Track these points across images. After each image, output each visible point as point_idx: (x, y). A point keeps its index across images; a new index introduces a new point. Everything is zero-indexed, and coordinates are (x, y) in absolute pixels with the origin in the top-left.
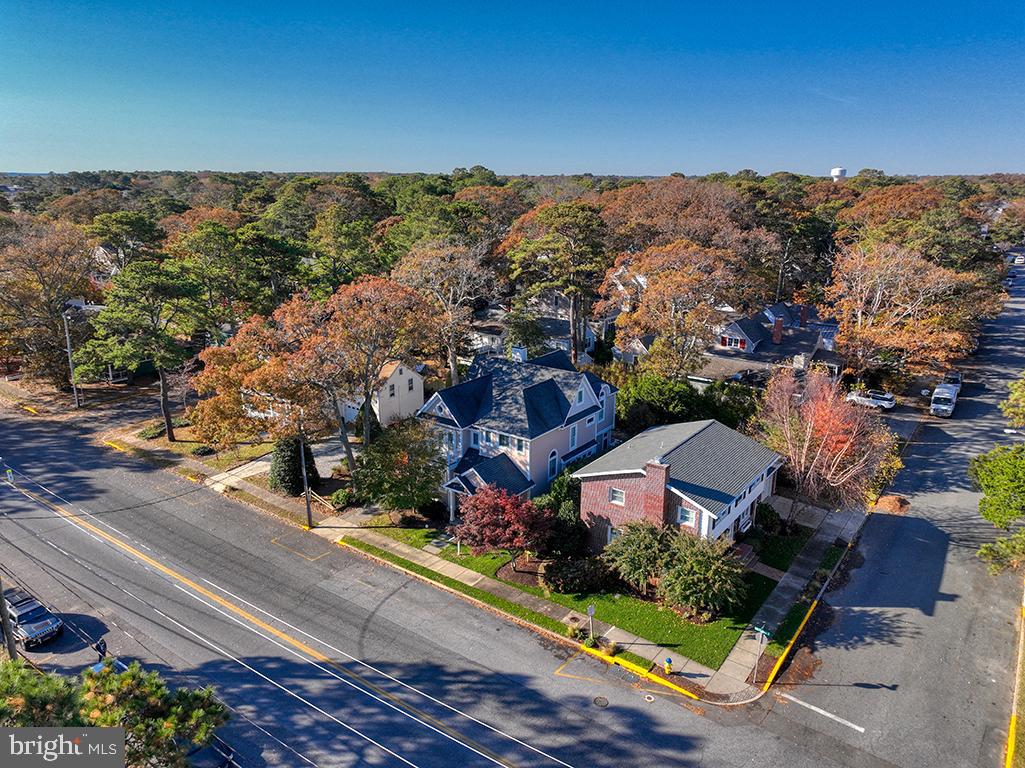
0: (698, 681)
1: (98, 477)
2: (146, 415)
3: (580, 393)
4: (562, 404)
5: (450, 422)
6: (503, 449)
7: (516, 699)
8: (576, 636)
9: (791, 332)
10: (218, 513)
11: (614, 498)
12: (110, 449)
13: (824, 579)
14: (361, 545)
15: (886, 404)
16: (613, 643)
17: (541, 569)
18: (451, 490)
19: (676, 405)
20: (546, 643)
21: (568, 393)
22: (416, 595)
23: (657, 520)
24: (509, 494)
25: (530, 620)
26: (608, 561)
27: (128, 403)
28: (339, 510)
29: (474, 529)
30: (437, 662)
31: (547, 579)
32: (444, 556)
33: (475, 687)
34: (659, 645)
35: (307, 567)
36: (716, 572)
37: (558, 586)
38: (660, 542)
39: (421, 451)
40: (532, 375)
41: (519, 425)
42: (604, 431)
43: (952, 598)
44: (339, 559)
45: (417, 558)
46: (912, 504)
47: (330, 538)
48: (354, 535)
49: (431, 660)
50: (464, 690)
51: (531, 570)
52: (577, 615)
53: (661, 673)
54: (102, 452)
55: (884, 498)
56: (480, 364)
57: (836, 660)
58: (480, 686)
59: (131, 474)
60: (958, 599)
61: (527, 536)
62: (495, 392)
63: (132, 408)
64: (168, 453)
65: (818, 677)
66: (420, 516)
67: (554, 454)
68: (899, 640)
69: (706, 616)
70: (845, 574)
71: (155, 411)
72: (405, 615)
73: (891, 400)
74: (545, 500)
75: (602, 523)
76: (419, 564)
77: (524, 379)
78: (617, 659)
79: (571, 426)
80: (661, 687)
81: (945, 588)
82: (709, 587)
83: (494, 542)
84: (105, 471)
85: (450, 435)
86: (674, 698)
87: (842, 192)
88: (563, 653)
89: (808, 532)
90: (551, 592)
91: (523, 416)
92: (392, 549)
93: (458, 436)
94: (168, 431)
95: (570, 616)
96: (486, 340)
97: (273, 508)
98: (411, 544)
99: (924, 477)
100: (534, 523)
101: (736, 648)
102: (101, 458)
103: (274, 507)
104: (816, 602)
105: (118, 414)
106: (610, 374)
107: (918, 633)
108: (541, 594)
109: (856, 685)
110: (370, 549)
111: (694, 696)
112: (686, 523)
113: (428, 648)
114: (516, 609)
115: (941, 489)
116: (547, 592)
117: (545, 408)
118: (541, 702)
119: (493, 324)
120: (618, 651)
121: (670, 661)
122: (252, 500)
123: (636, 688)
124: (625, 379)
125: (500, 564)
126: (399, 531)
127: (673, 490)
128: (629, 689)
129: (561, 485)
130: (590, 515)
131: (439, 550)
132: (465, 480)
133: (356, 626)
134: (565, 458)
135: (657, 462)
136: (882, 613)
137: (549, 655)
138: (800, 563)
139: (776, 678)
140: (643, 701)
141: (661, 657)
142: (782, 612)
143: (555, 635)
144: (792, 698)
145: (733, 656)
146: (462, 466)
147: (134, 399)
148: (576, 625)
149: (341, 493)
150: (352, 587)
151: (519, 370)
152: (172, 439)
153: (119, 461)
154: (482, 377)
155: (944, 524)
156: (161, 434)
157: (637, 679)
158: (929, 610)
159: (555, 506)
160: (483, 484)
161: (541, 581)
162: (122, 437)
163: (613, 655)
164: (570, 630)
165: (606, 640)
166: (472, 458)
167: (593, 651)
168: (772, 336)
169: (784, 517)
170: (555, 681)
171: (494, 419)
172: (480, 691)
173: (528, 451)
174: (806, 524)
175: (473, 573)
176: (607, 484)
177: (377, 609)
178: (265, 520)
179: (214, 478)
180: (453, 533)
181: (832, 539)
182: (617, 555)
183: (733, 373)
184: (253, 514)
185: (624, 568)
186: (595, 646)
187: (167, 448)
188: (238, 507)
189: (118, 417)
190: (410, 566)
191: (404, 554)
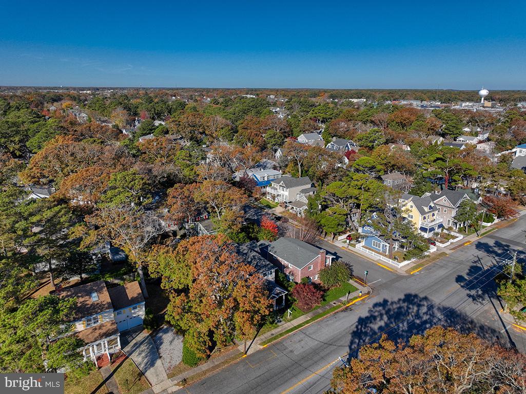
47: (259, 349)
88: (349, 309)
110: (274, 338)
111: (368, 295)
112: (327, 263)
131: (283, 322)
135: (322, 251)
145: (354, 285)
167: (350, 304)
173: (274, 274)
175: (303, 317)
190: (292, 330)
191: (282, 330)
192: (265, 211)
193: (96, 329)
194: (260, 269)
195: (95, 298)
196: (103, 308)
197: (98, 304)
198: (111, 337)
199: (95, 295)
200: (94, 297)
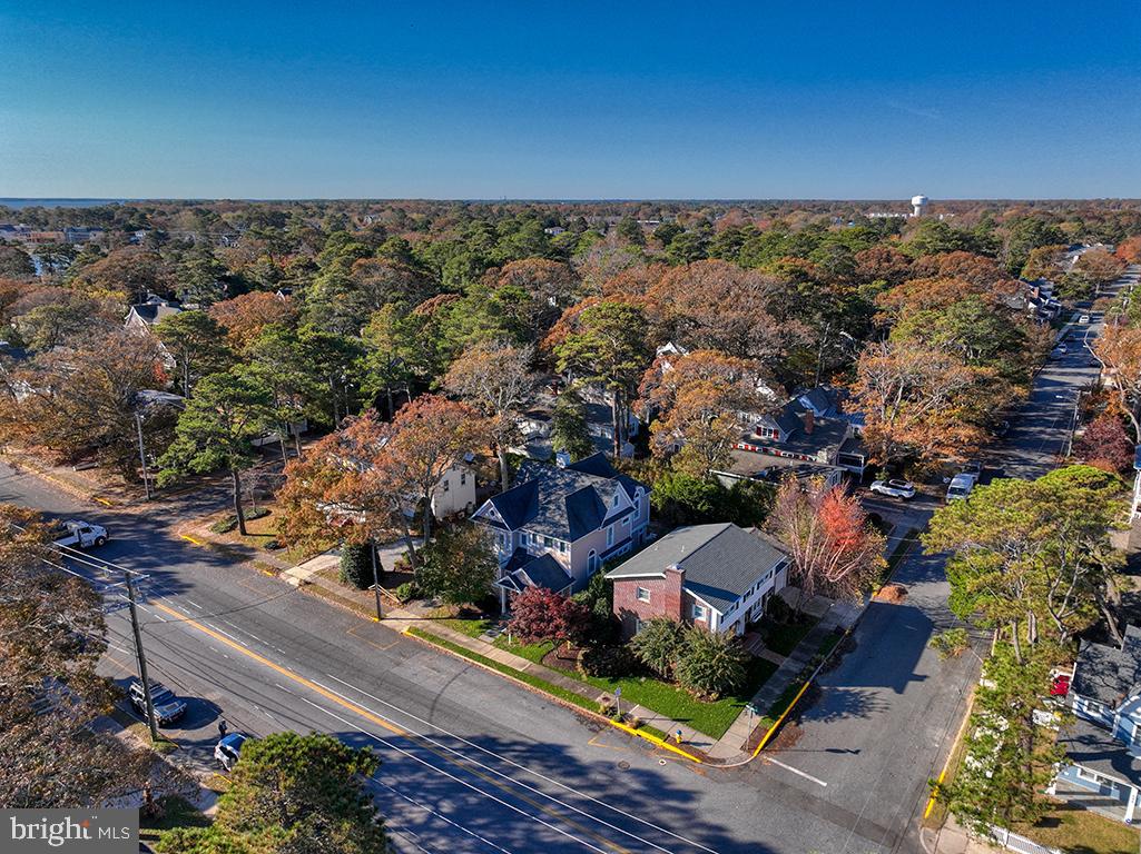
0: (702, 748)
1: (183, 571)
2: (214, 507)
3: (616, 498)
4: (599, 509)
5: (501, 525)
6: (548, 550)
7: (556, 764)
8: (607, 713)
9: (822, 422)
10: (296, 606)
11: (641, 595)
12: (188, 542)
13: (819, 662)
14: (425, 635)
15: (906, 494)
16: (636, 718)
17: (580, 657)
18: (502, 587)
19: (704, 505)
20: (582, 719)
21: (605, 498)
22: (475, 679)
23: (674, 615)
24: (552, 593)
25: (570, 700)
26: (635, 650)
27: (194, 494)
28: (403, 603)
29: (523, 624)
30: (493, 735)
31: (585, 665)
32: (497, 645)
33: (525, 755)
34: (674, 720)
35: (381, 656)
36: (720, 660)
37: (593, 671)
38: (676, 635)
39: (475, 552)
40: (574, 481)
41: (560, 530)
42: (639, 528)
43: (922, 678)
44: (407, 647)
45: (473, 647)
46: (910, 594)
47: (397, 629)
48: (418, 626)
49: (489, 734)
50: (516, 757)
51: (571, 656)
52: (608, 696)
53: (673, 742)
54: (181, 547)
55: (886, 588)
56: (527, 469)
57: (817, 731)
58: (528, 754)
59: (212, 568)
60: (927, 680)
61: (567, 628)
62: (541, 497)
63: (199, 500)
64: (241, 547)
65: (799, 744)
66: (476, 608)
67: (593, 552)
68: (869, 714)
69: (714, 695)
70: (838, 658)
71: (222, 502)
72: (465, 697)
73: (911, 490)
74: (583, 596)
75: (631, 617)
76: (476, 652)
77: (567, 485)
78: (639, 732)
79: (608, 527)
80: (673, 753)
81: (918, 671)
82: (714, 672)
83: (539, 635)
84: (188, 565)
85: (502, 536)
86: (682, 762)
87: (894, 259)
88: (596, 727)
89: (813, 621)
90: (588, 676)
91: (565, 522)
92: (452, 638)
93: (508, 537)
94: (238, 524)
95: (602, 696)
96: (533, 425)
97: (343, 600)
98: (468, 635)
99: (926, 568)
100: (573, 618)
101: (736, 722)
102: (180, 552)
103: (347, 601)
104: (808, 683)
105: (187, 506)
106: (648, 468)
107: (887, 708)
108: (580, 678)
110: (433, 638)
111: (698, 761)
112: (699, 618)
113: (485, 724)
114: (557, 691)
115: (938, 579)
116: (584, 676)
117: (585, 513)
118: (577, 766)
119: (541, 409)
120: (640, 725)
121: (680, 733)
122: (325, 593)
123: (653, 755)
124: (662, 475)
125: (545, 652)
126: (457, 622)
127: (688, 591)
128: (647, 756)
129: (598, 581)
130: (622, 609)
131: (493, 640)
132: (515, 578)
133: (426, 706)
134: (603, 555)
135: (674, 568)
136: (861, 692)
137: (584, 729)
138: (802, 650)
139: (765, 745)
140: (658, 764)
141: (675, 729)
142: (777, 692)
143: (590, 712)
144: (775, 761)
145: (732, 728)
146: (512, 565)
147: (200, 489)
148: (606, 704)
149: (406, 587)
150: (419, 672)
151: (562, 476)
152: (244, 533)
153: (197, 556)
154: (529, 483)
155: (932, 613)
156: (232, 528)
157: (654, 747)
158: (900, 690)
159: (591, 602)
160: (531, 582)
161: (579, 665)
162: (196, 531)
163: (636, 728)
164: (602, 707)
165: (631, 716)
166: (520, 558)
167: (619, 725)
168: (804, 426)
169: (793, 607)
170: (587, 749)
171: (539, 523)
172: (528, 758)
173: (569, 553)
174: (813, 614)
175: (523, 660)
177: (442, 692)
178: (339, 613)
179: (287, 572)
180: (505, 626)
181: (832, 627)
182: (642, 645)
183: (759, 470)
184: (328, 606)
185: (646, 656)
186: (622, 721)
187: (240, 542)
188: (314, 601)
189: (188, 509)
191: (463, 643)
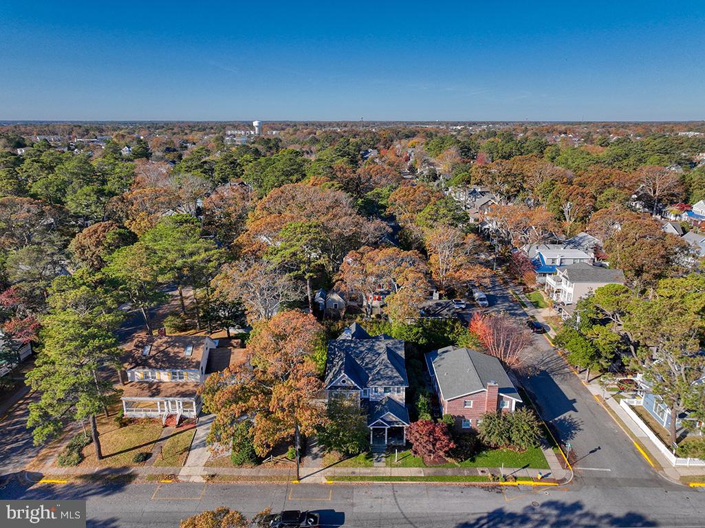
0: (551, 477)
6: (387, 395)
8: (494, 479)
11: (466, 405)
14: (342, 478)
16: (509, 475)
18: (371, 428)
20: (486, 489)
23: (493, 410)
31: (455, 457)
32: (390, 466)
34: (524, 468)
41: (395, 380)
43: (574, 401)
44: (342, 492)
47: (317, 482)
48: (329, 474)
52: (482, 469)
54: (49, 492)
60: (577, 401)
62: (359, 362)
65: (578, 456)
68: (581, 428)
75: (459, 419)
80: (545, 486)
81: (569, 398)
86: (552, 489)
88: (498, 490)
90: (459, 463)
92: (359, 473)
95: (480, 471)
98: (365, 467)
101: (545, 456)
103: (253, 477)
104: (544, 423)
107: (582, 422)
108: (456, 465)
109: (590, 452)
110: (350, 478)
111: (557, 484)
112: (504, 407)
114: (455, 478)
120: (515, 478)
122: (234, 478)
123: (538, 491)
126: (349, 461)
127: (500, 394)
131: (383, 463)
135: (493, 384)
137: (494, 494)
139: (569, 462)
140: (546, 495)
141: (530, 473)
143: (485, 483)
144: (581, 468)
145: (548, 460)
148: (488, 474)
150: (372, 504)
152: (101, 457)
153: (80, 493)
157: (533, 487)
158: (575, 410)
163: (516, 481)
165: (506, 475)
167: (508, 483)
170: (511, 504)
173: (404, 393)
175: (418, 469)
176: (463, 400)
177: (401, 510)
179: (182, 474)
186: (506, 480)
187: (105, 466)
188: (233, 487)
190: (383, 479)
191: (370, 473)
192: (525, 309)
193: (178, 385)
194: (379, 380)
195: (188, 353)
196: (190, 365)
197: (188, 359)
198: (185, 398)
199: (190, 349)
200: (189, 351)
